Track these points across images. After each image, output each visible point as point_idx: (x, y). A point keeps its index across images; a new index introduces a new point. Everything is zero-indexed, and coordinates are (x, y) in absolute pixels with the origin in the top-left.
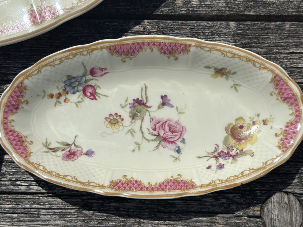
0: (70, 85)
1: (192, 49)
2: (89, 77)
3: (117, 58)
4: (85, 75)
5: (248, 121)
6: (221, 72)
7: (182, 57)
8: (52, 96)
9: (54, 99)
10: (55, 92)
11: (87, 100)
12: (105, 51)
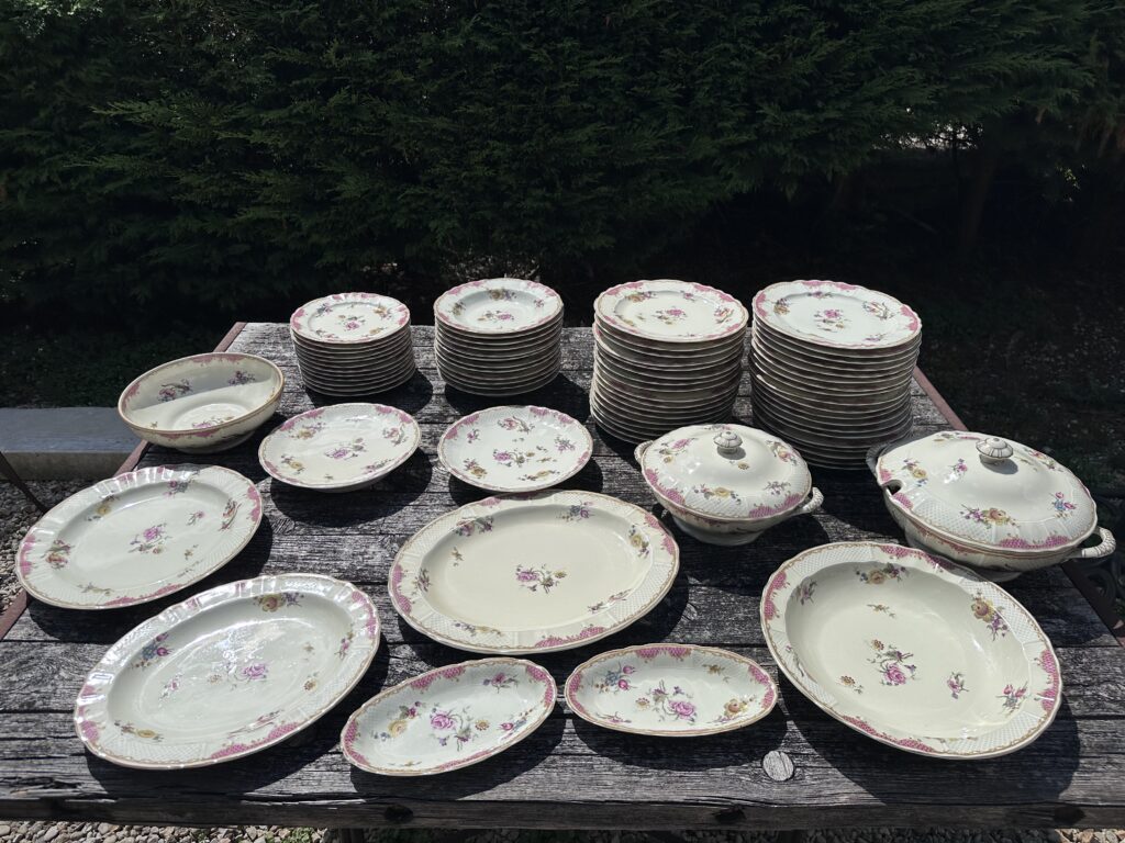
0: (610, 679)
1: (692, 652)
2: (622, 674)
3: (642, 660)
4: (620, 672)
5: (739, 701)
6: (714, 669)
7: (686, 658)
8: (597, 686)
9: (599, 689)
10: (600, 683)
11: (622, 690)
12: (634, 653)
